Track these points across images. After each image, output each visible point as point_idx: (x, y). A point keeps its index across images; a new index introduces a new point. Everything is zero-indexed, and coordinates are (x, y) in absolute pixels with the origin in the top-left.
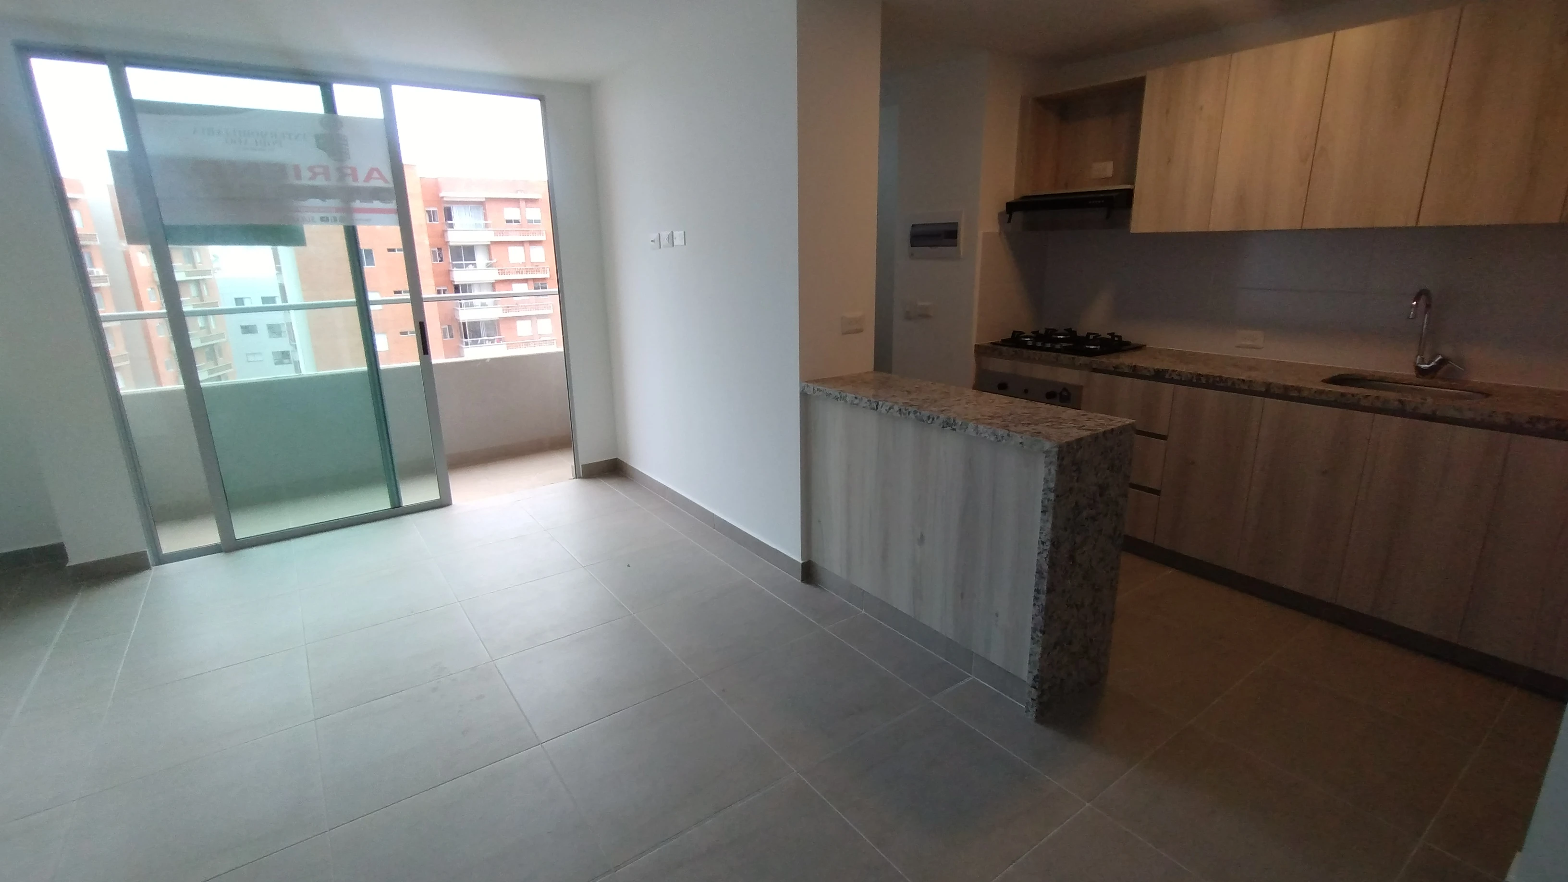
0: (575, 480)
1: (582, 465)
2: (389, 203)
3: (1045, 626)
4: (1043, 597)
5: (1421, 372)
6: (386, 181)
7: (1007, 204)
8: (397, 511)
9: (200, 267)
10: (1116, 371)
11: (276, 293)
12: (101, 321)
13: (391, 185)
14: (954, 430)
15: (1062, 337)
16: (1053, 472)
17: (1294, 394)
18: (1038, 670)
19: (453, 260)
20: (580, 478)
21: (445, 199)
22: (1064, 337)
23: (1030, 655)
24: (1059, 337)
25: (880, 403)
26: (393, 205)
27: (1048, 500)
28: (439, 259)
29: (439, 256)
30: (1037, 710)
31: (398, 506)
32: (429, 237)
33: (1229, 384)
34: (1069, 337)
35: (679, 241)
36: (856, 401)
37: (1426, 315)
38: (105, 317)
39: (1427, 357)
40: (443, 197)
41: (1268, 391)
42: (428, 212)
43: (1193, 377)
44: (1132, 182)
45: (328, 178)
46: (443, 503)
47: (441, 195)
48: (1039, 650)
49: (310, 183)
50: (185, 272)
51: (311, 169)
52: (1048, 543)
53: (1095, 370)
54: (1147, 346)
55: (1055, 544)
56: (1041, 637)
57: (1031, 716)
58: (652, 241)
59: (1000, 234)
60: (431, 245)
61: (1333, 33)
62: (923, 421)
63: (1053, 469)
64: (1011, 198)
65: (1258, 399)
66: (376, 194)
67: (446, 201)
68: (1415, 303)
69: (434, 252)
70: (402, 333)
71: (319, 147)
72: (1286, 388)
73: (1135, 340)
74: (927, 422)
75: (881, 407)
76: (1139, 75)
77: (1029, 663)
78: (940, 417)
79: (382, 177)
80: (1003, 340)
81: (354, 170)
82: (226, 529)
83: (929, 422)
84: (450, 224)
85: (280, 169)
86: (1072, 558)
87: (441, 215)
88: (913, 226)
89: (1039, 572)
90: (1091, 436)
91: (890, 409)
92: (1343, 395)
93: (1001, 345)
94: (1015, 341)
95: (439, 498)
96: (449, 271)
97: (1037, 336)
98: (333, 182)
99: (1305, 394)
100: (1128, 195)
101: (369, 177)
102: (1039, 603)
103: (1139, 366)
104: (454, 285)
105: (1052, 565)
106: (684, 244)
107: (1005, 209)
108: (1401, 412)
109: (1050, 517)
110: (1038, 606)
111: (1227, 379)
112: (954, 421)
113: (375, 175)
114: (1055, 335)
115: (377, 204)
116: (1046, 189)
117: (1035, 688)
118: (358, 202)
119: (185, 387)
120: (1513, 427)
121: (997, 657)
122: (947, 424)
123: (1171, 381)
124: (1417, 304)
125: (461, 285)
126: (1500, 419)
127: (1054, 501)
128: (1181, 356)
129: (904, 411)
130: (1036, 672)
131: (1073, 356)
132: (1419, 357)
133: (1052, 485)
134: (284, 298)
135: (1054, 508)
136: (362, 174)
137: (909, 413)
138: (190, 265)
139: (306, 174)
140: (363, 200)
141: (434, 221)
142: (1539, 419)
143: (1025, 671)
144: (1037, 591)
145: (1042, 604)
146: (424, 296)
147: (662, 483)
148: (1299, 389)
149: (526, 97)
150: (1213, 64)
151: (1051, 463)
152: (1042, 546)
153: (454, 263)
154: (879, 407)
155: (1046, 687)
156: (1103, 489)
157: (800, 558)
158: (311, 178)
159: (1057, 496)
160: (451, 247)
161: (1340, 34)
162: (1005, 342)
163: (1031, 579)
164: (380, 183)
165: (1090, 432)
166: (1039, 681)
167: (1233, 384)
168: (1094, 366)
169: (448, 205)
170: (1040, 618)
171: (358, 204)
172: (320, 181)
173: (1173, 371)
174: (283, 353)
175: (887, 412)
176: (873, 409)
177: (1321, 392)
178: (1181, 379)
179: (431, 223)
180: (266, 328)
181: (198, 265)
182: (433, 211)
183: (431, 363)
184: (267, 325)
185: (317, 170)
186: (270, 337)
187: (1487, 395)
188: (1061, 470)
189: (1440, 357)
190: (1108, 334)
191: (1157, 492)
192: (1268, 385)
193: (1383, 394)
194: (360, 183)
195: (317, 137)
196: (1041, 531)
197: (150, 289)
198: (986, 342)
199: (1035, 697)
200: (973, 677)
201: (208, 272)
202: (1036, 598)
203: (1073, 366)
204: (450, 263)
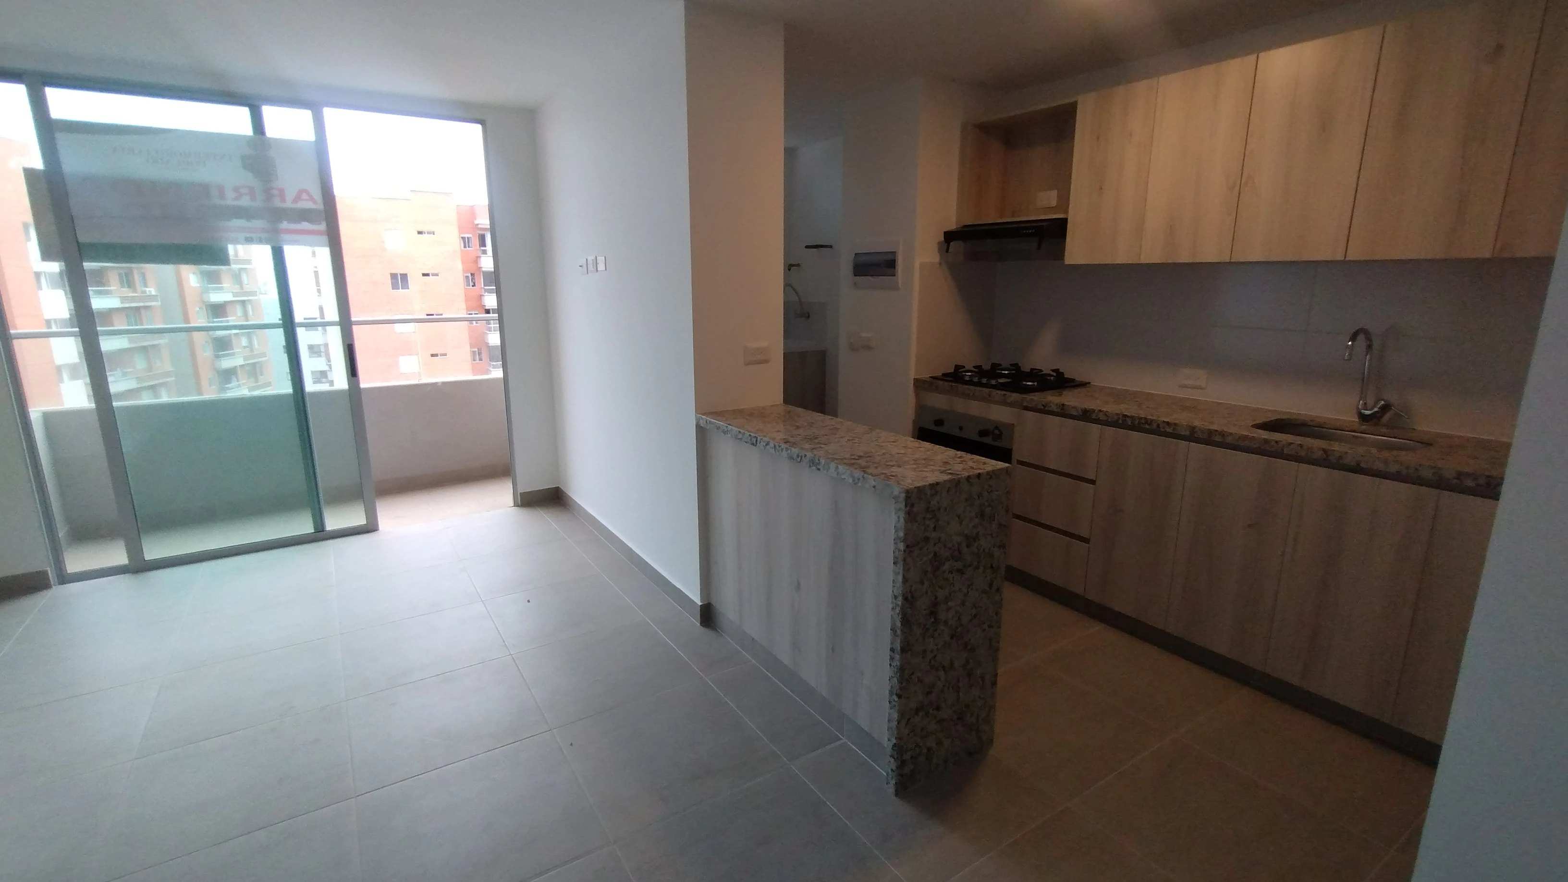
0: (514, 507)
1: (520, 493)
2: (319, 224)
3: (901, 689)
4: (897, 657)
5: (1363, 418)
6: (315, 202)
7: (945, 233)
8: (320, 535)
9: (247, 288)
10: (1045, 410)
11: (317, 314)
12: (12, 339)
13: (321, 207)
14: (819, 469)
15: (1006, 372)
16: (902, 520)
17: (1218, 439)
18: (896, 738)
19: (484, 286)
20: (518, 506)
21: (480, 226)
22: (1008, 372)
23: (889, 721)
24: (1003, 372)
25: (759, 438)
26: (323, 227)
27: (900, 550)
28: (471, 284)
29: (472, 281)
30: (896, 783)
31: (322, 530)
32: (463, 262)
33: (1155, 425)
34: (1014, 372)
35: (601, 267)
36: (740, 436)
37: (1368, 356)
38: (15, 334)
39: (1370, 402)
40: (478, 224)
41: (1193, 436)
42: (463, 238)
43: (1119, 418)
44: (1066, 212)
45: (253, 198)
46: (370, 528)
47: (476, 222)
48: (896, 716)
49: (235, 203)
50: (232, 292)
51: (236, 189)
52: (900, 598)
53: (1026, 408)
54: (1091, 383)
55: (909, 599)
56: (897, 701)
57: (891, 789)
58: (580, 266)
59: (940, 264)
60: (464, 271)
61: (1256, 55)
62: (794, 460)
63: (902, 515)
64: (952, 226)
65: (1183, 443)
66: (304, 215)
67: (481, 228)
68: (1350, 343)
69: (467, 277)
70: (432, 355)
71: (245, 167)
72: (1211, 432)
73: (1079, 378)
74: (796, 460)
75: (760, 442)
76: (1072, 100)
77: (888, 730)
78: (807, 456)
79: (312, 199)
80: (944, 375)
81: (282, 192)
82: (135, 551)
83: (799, 459)
84: (483, 250)
85: (204, 189)
86: (933, 613)
87: (476, 242)
88: (856, 254)
89: (893, 630)
90: (950, 481)
91: (766, 445)
92: (1266, 441)
93: (942, 380)
94: (956, 376)
95: (365, 523)
96: (481, 296)
97: (979, 371)
98: (259, 203)
99: (1229, 440)
100: (1062, 225)
101: (297, 199)
102: (894, 664)
103: (1069, 405)
104: (486, 310)
105: (906, 621)
106: (604, 269)
107: (943, 239)
108: (1326, 461)
109: (900, 568)
110: (894, 666)
111: (1152, 421)
112: (819, 460)
113: (304, 196)
114: (999, 370)
115: (305, 225)
116: (991, 217)
117: (894, 758)
118: (285, 222)
119: (96, 406)
120: (1439, 483)
121: (864, 723)
122: (813, 464)
123: (1097, 421)
124: (1352, 344)
125: (492, 309)
126: (1427, 474)
127: (904, 551)
128: (1120, 396)
129: (777, 447)
130: (894, 741)
131: (1005, 393)
132: (1361, 402)
133: (901, 534)
134: (322, 316)
135: (904, 560)
136: (290, 195)
137: (782, 450)
138: (237, 286)
139: (230, 195)
140: (291, 221)
141: (469, 247)
142: (1468, 475)
143: (886, 739)
144: (892, 650)
145: (897, 665)
146: (353, 319)
147: (592, 514)
148: (1222, 434)
149: (460, 121)
150: (1141, 86)
151: (900, 509)
152: (894, 601)
153: (485, 288)
154: (758, 442)
155: (907, 756)
156: (971, 539)
157: (700, 599)
158: (236, 199)
159: (908, 546)
160: (484, 272)
161: (1262, 55)
162: (945, 377)
163: (886, 638)
164: (309, 205)
165: (950, 476)
166: (899, 749)
167: (1158, 426)
168: (1025, 404)
169: (483, 232)
170: (895, 679)
171: (285, 225)
172: (245, 202)
173: (1100, 411)
174: (321, 372)
175: (765, 448)
176: (753, 444)
177: (1245, 438)
178: (1108, 419)
179: (465, 249)
180: (306, 347)
181: (245, 286)
182: (468, 238)
183: (359, 388)
184: (308, 345)
185: (242, 191)
186: (310, 357)
187: (1428, 444)
188: (911, 517)
189: (1383, 402)
190: (1051, 370)
191: (1086, 540)
192: (1193, 429)
193: (1309, 442)
194: (288, 204)
195: (243, 158)
196: (894, 585)
197: (198, 309)
198: (925, 375)
199: (894, 768)
200: (844, 740)
201: (254, 293)
202: (892, 659)
203: (1005, 403)
204: (482, 288)
